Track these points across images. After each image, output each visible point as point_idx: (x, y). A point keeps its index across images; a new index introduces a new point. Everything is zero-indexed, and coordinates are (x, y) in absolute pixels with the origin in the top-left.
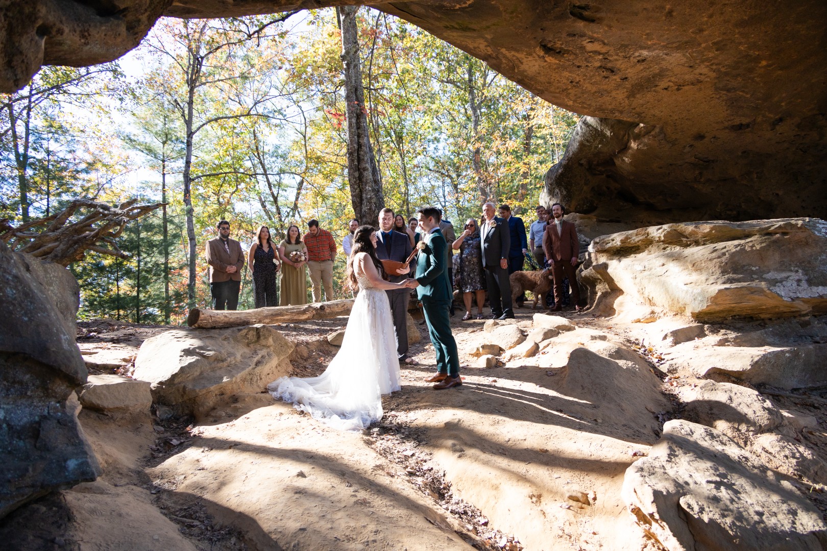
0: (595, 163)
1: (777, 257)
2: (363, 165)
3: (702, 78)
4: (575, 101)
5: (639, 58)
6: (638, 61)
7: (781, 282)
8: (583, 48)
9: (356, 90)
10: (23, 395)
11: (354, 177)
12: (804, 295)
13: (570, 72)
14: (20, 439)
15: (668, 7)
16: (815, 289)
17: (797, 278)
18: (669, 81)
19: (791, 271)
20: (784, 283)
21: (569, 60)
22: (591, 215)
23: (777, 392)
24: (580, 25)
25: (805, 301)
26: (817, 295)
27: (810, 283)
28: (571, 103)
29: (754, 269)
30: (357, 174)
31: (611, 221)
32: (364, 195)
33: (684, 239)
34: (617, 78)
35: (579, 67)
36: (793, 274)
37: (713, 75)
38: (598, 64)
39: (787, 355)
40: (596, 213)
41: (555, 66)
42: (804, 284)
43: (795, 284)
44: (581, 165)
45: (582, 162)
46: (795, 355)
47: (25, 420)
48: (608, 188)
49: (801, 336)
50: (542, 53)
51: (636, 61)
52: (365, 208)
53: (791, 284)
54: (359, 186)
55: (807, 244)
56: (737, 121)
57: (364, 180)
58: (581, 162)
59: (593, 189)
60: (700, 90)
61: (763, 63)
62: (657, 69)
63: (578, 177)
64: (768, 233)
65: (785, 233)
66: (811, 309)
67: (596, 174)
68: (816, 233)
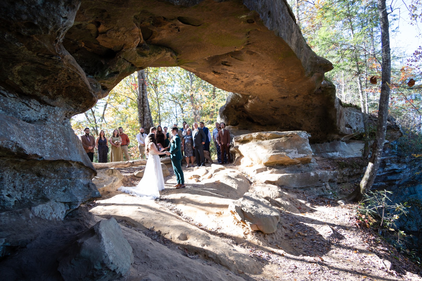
0: (237, 106)
1: (289, 144)
2: (145, 105)
3: (268, 82)
4: (226, 88)
6: (246, 77)
7: (290, 152)
8: (227, 73)
10: (87, 177)
11: (141, 110)
12: (297, 157)
13: (223, 79)
15: (252, 64)
16: (300, 155)
18: (258, 83)
21: (223, 76)
22: (236, 127)
23: (287, 188)
24: (225, 67)
25: (297, 159)
26: (300, 157)
27: (299, 153)
28: (225, 88)
29: (282, 148)
30: (142, 108)
31: (244, 129)
32: (145, 117)
33: (262, 138)
34: (240, 81)
35: (226, 78)
36: (294, 150)
37: (272, 82)
38: (233, 77)
39: (291, 176)
40: (238, 126)
41: (218, 78)
42: (297, 153)
43: (294, 153)
44: (232, 107)
45: (232, 106)
46: (293, 176)
48: (243, 116)
49: (297, 171)
50: (213, 74)
52: (145, 123)
53: (293, 153)
54: (143, 113)
55: (298, 140)
56: (283, 96)
57: (145, 111)
59: (237, 116)
60: (268, 86)
61: (286, 80)
62: (252, 79)
63: (231, 112)
64: (287, 136)
65: (292, 136)
66: (300, 162)
67: (238, 111)
68: (301, 136)
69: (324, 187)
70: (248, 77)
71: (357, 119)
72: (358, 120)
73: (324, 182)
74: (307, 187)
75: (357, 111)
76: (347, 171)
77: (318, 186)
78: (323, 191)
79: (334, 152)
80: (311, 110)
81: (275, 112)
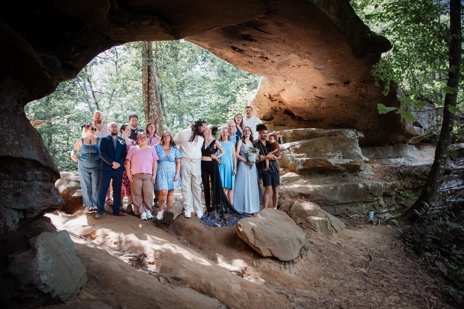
0: (272, 95)
1: (332, 146)
2: (151, 91)
3: (308, 64)
7: (332, 157)
8: (251, 50)
9: (148, 51)
11: (146, 97)
12: (341, 163)
13: (247, 58)
15: (283, 38)
16: (345, 160)
17: (339, 155)
18: (294, 64)
19: (337, 152)
20: (334, 157)
21: (246, 54)
22: (271, 122)
24: (247, 42)
25: (341, 165)
26: (345, 163)
27: (344, 158)
29: (323, 151)
31: (280, 125)
32: (151, 107)
34: (270, 61)
35: (251, 56)
37: (312, 63)
38: (259, 56)
39: (331, 188)
40: (273, 121)
41: (239, 56)
42: (341, 158)
43: (338, 158)
44: (265, 96)
46: (335, 188)
47: (46, 187)
48: (280, 108)
49: (342, 180)
50: (233, 51)
51: (276, 55)
52: (151, 114)
54: (148, 102)
55: (344, 141)
56: (329, 82)
57: (151, 99)
58: (265, 94)
59: (272, 108)
60: (308, 68)
61: (330, 61)
62: (286, 59)
63: (264, 102)
64: (330, 135)
65: (336, 136)
66: (345, 169)
67: (273, 101)
68: (348, 136)
69: (376, 203)
70: (279, 56)
71: (430, 115)
72: (431, 117)
73: (376, 197)
74: (354, 202)
75: (429, 106)
76: (410, 182)
77: (368, 202)
78: (375, 207)
79: (397, 157)
80: (368, 102)
81: (320, 104)
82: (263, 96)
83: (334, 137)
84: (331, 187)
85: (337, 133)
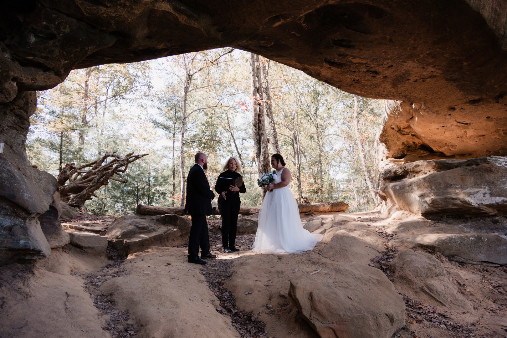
0: (402, 127)
1: (472, 179)
2: (262, 132)
3: (434, 74)
4: (360, 91)
5: (388, 65)
6: (389, 67)
7: (473, 194)
8: (351, 62)
11: (257, 139)
12: (487, 202)
13: (350, 75)
14: (5, 231)
15: (388, 37)
16: (493, 198)
17: (484, 192)
18: (416, 76)
19: (481, 188)
20: (475, 195)
21: (346, 69)
22: (402, 160)
23: (463, 261)
24: (342, 50)
25: (487, 206)
26: (494, 202)
27: (492, 195)
29: (458, 187)
30: (258, 137)
33: (423, 170)
34: (381, 77)
35: (354, 72)
36: (482, 190)
37: (440, 72)
38: (365, 70)
39: (471, 238)
41: (339, 72)
42: (488, 196)
43: (482, 195)
44: (393, 129)
46: (479, 239)
47: (8, 224)
48: (414, 143)
50: (328, 66)
53: (480, 196)
54: (259, 144)
55: (491, 171)
57: (262, 140)
58: (392, 127)
59: (403, 143)
60: (437, 80)
62: (402, 70)
63: (392, 136)
64: (468, 165)
65: (477, 165)
66: (496, 212)
67: (404, 134)
68: (497, 164)
70: (392, 66)
81: (465, 132)
82: (390, 129)
83: (474, 166)
84: (471, 236)
85: (479, 161)
